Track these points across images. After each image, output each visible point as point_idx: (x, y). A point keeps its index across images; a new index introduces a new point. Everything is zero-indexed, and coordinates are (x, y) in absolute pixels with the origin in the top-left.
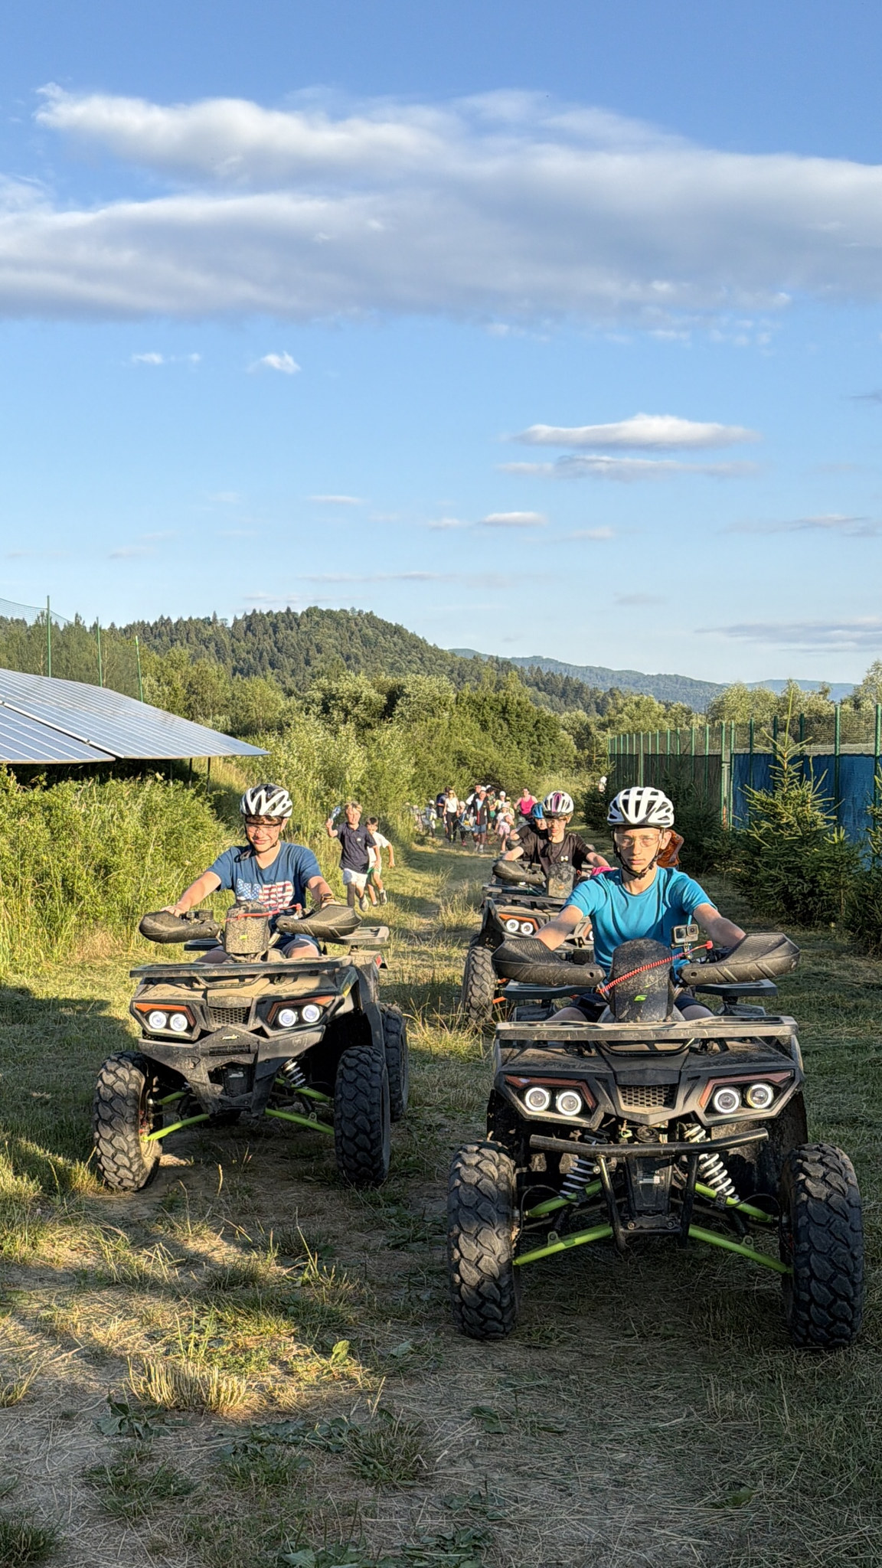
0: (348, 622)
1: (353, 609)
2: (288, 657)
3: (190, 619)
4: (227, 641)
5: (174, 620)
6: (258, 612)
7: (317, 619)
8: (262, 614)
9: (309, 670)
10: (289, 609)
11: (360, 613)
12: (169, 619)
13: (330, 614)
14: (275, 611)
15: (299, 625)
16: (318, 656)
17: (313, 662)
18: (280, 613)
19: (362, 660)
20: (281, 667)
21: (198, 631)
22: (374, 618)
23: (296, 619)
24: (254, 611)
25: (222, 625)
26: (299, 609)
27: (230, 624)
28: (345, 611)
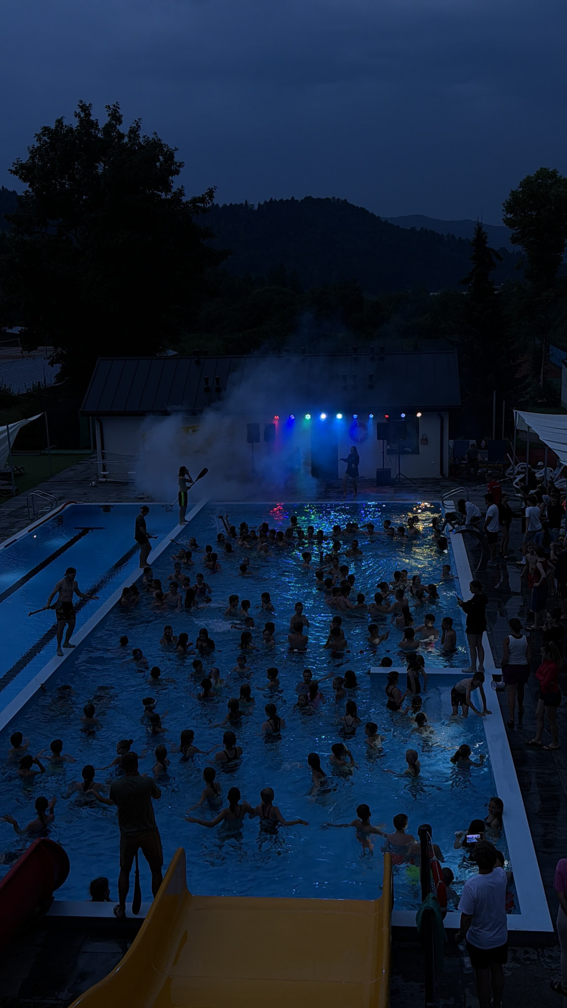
0: (330, 206)
1: (334, 198)
3: (231, 204)
4: (255, 220)
5: (221, 206)
7: (310, 204)
8: (276, 201)
10: (293, 198)
11: (338, 199)
12: (217, 204)
14: (285, 199)
15: (301, 209)
22: (348, 203)
23: (297, 205)
24: (271, 199)
25: (251, 209)
26: (299, 198)
27: (256, 208)
28: (329, 199)
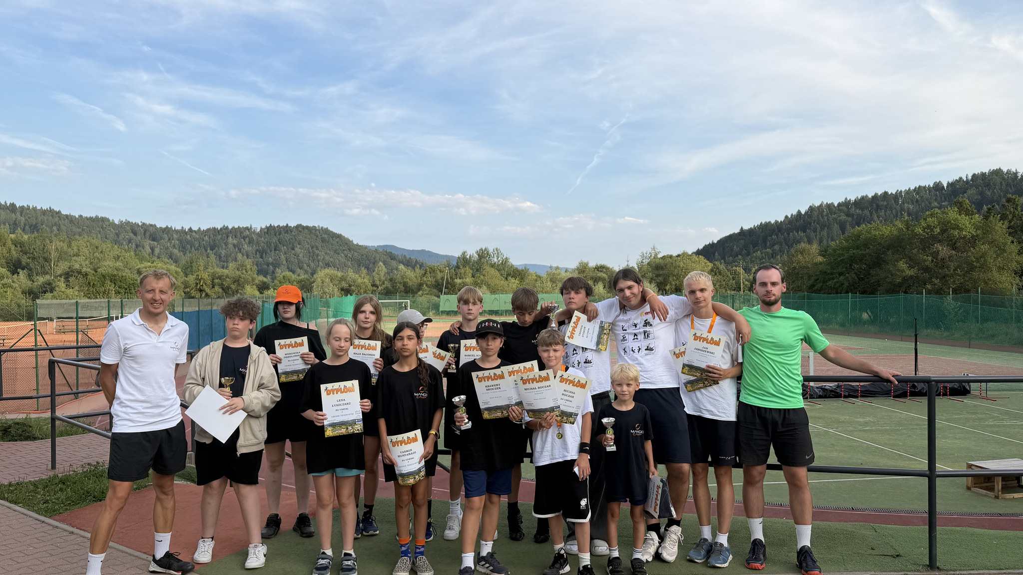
0: (316, 231)
1: (319, 226)
2: (283, 246)
3: (239, 227)
4: (255, 238)
5: (230, 227)
6: (272, 225)
7: (300, 229)
8: (274, 226)
9: (293, 252)
10: (287, 224)
11: (322, 228)
12: (227, 226)
13: (307, 227)
14: (281, 225)
15: (291, 232)
16: (298, 246)
17: (296, 249)
18: (283, 226)
19: (320, 248)
20: (280, 250)
21: (241, 233)
22: (329, 230)
23: (290, 230)
24: (271, 225)
25: (254, 230)
26: (292, 224)
27: (259, 230)
28: (315, 227)
